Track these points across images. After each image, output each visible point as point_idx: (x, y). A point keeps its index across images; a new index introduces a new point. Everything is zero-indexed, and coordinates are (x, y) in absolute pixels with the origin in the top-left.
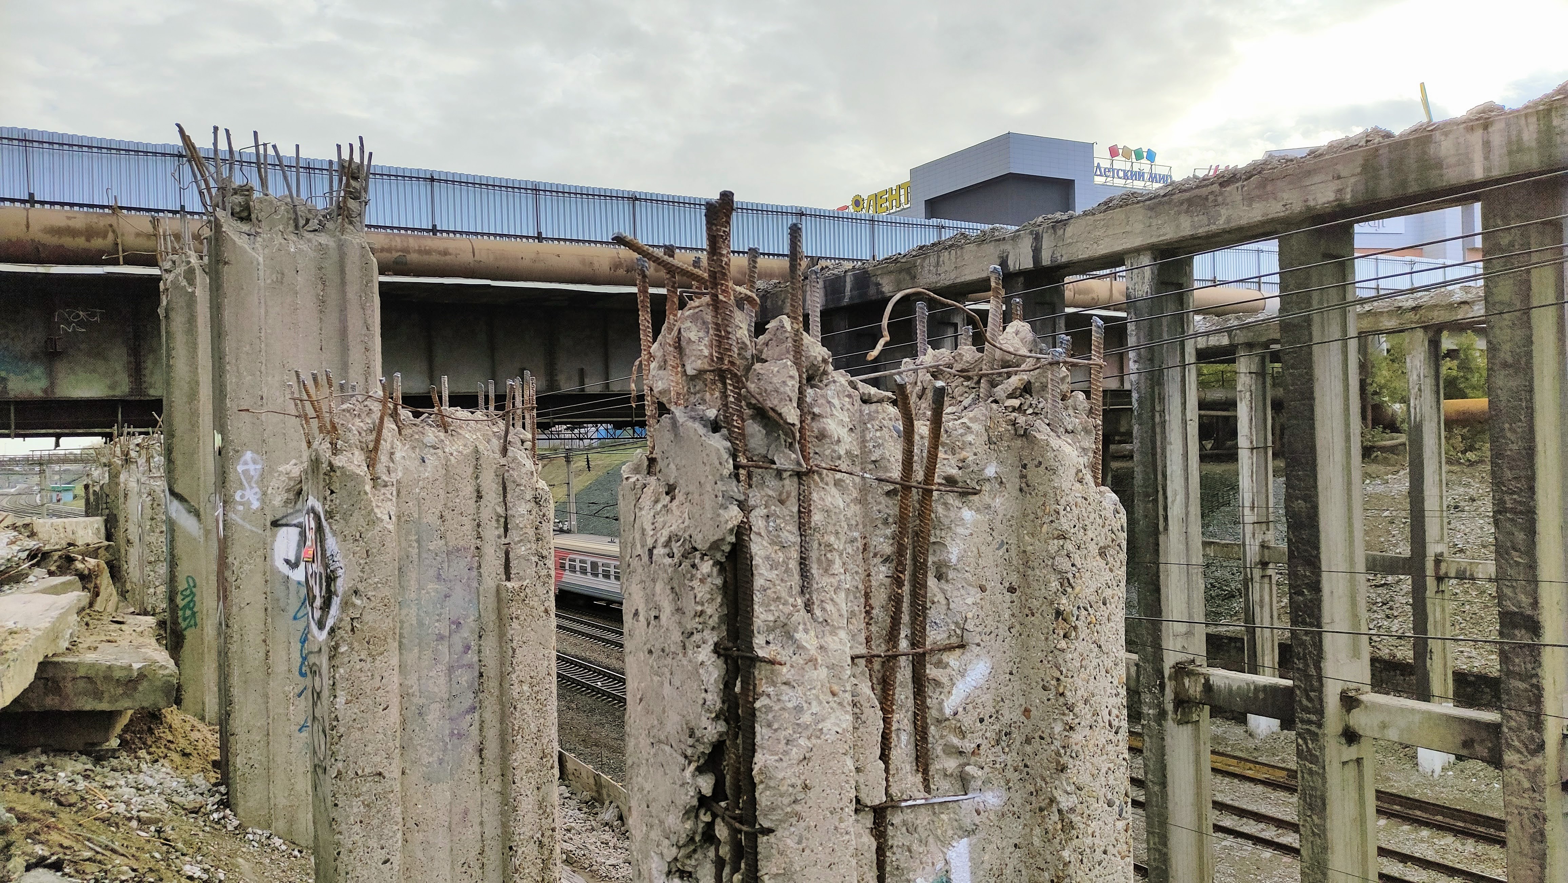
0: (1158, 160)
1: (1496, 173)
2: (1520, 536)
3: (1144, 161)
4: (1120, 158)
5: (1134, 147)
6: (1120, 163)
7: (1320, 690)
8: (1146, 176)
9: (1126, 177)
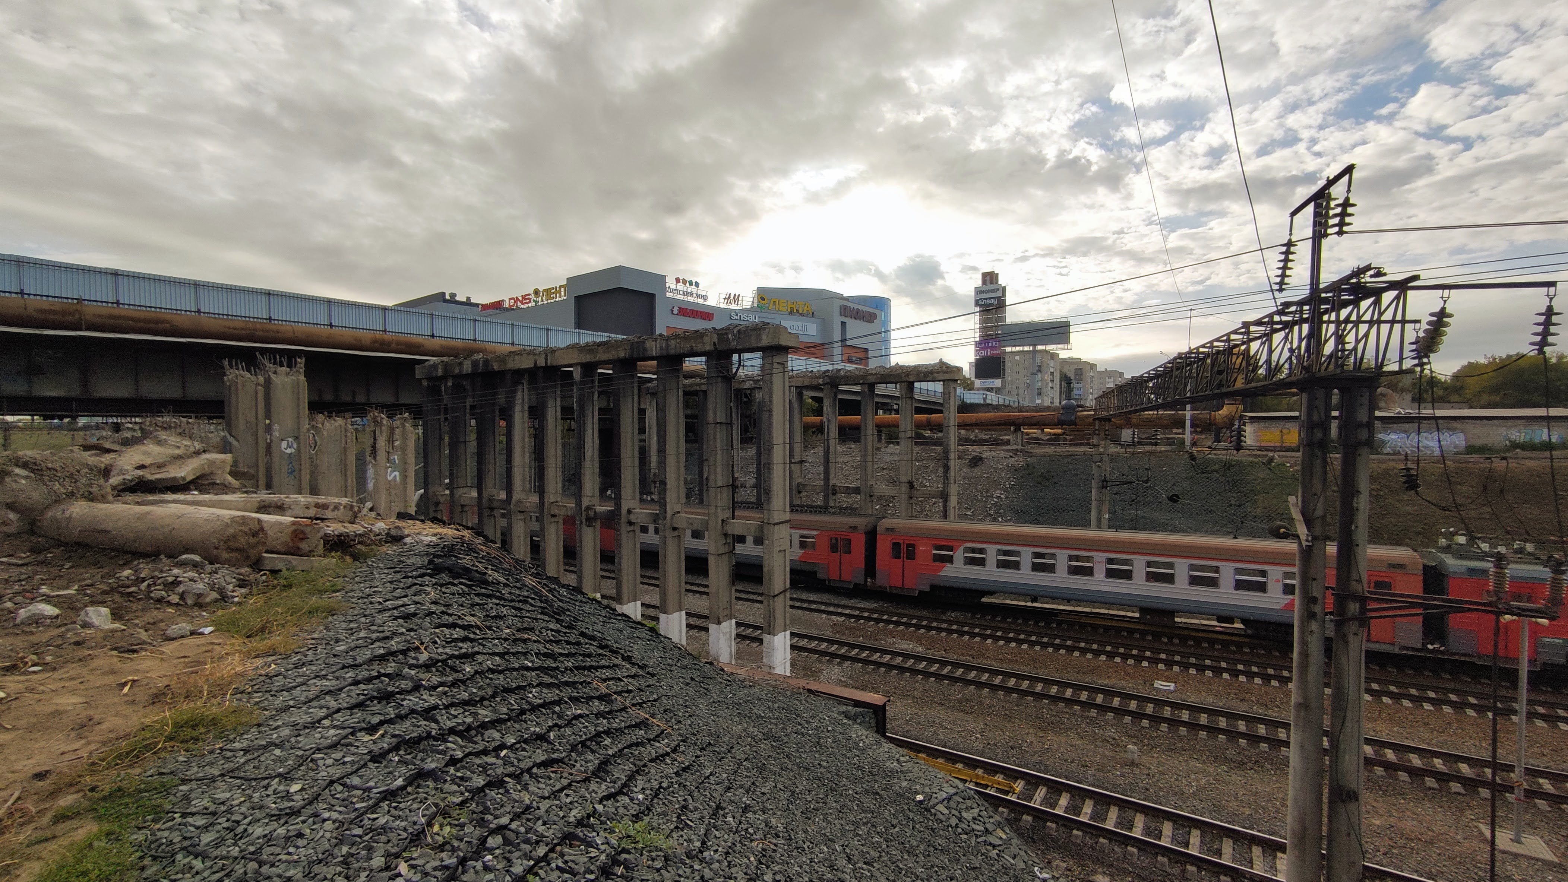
0: (700, 287)
3: (694, 286)
4: (681, 284)
5: (688, 279)
8: (695, 295)
9: (684, 294)
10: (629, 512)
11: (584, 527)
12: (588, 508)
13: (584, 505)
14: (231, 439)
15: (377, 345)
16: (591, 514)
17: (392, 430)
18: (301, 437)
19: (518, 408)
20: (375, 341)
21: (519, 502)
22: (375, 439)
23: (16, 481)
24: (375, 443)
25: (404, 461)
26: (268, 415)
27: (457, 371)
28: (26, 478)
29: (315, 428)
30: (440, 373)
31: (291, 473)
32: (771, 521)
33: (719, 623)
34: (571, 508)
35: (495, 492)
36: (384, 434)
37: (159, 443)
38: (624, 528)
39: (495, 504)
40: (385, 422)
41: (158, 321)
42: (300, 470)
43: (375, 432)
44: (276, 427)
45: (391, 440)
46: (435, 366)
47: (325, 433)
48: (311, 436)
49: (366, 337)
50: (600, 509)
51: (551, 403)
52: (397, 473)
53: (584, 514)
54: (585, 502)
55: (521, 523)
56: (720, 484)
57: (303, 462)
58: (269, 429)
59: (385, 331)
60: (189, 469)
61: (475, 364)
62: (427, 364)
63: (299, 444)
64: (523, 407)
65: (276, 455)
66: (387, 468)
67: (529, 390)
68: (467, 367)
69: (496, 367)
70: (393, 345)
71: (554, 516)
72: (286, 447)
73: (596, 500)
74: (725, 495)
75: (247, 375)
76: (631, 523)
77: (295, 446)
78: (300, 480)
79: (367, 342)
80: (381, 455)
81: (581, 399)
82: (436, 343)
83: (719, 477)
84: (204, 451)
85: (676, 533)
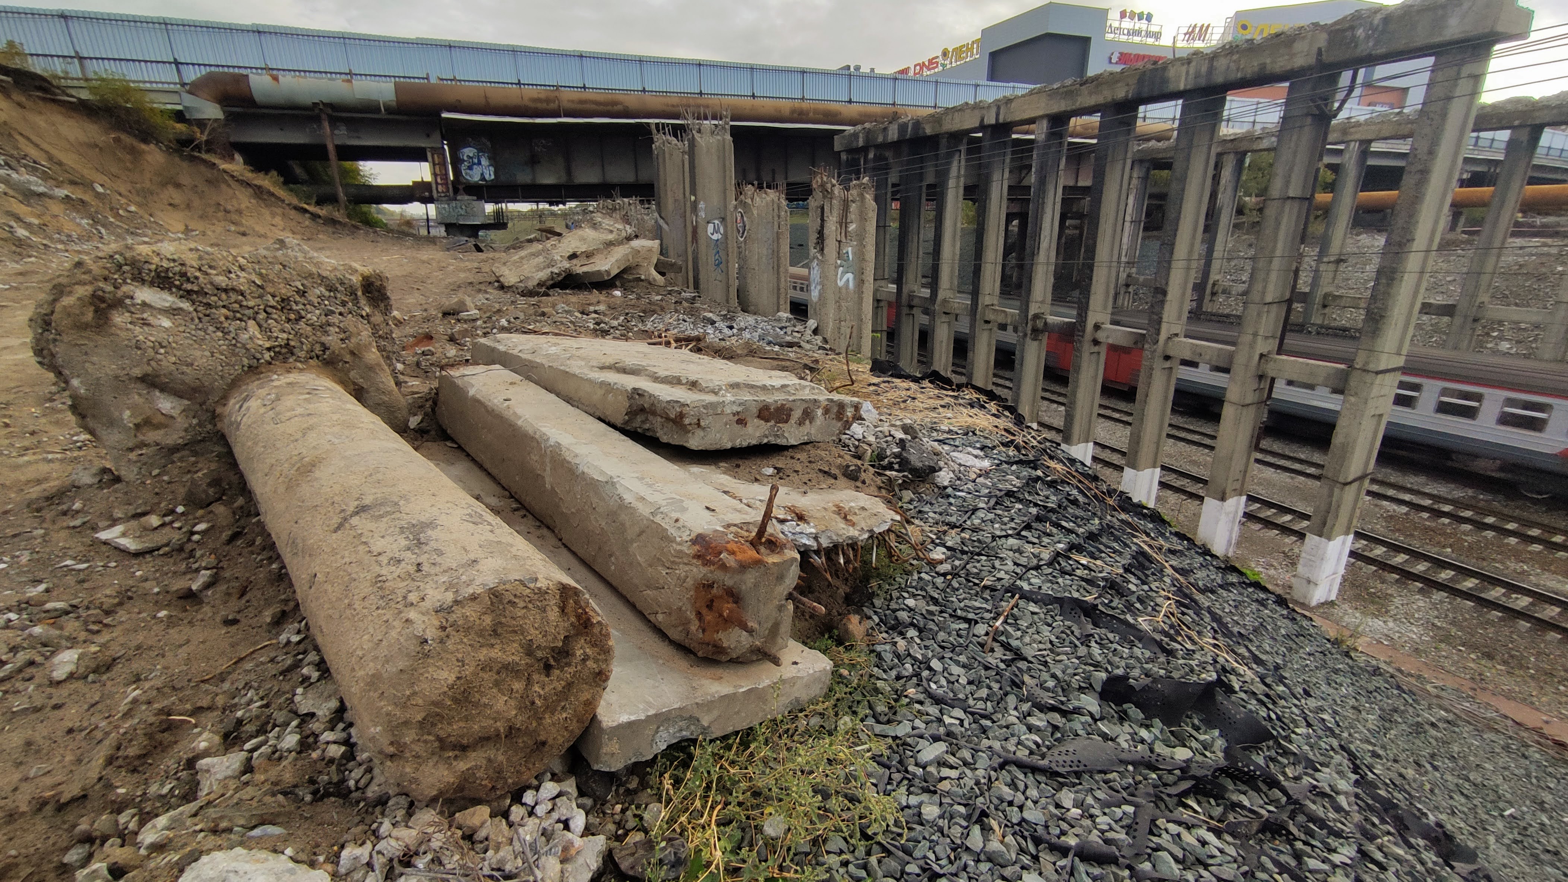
0: (1153, 21)
1: (1188, 87)
2: (1167, 255)
3: (1144, 21)
4: (1127, 19)
5: (1137, 11)
6: (1127, 24)
7: (1085, 322)
8: (1143, 33)
9: (1129, 34)
10: (1097, 327)
11: (1028, 340)
12: (1036, 317)
13: (1032, 312)
14: (661, 222)
15: (795, 115)
16: (1040, 324)
17: (846, 205)
18: (728, 218)
19: (952, 183)
20: (793, 111)
21: (945, 301)
22: (823, 220)
23: (145, 323)
24: (822, 226)
25: (861, 256)
26: (693, 191)
27: (880, 139)
28: (172, 312)
29: (744, 204)
30: (861, 143)
31: (718, 265)
32: (1372, 367)
33: (1223, 499)
34: (1013, 315)
35: (915, 288)
36: (835, 213)
37: (595, 226)
38: (1087, 348)
39: (915, 302)
40: (836, 192)
41: (615, 103)
42: (727, 262)
43: (822, 208)
44: (702, 205)
45: (843, 223)
46: (855, 135)
47: (755, 212)
48: (739, 215)
49: (786, 106)
50: (1052, 319)
51: (996, 176)
52: (850, 276)
53: (1029, 325)
54: (1033, 310)
55: (945, 326)
56: (1269, 299)
57: (730, 250)
58: (695, 207)
59: (803, 99)
60: (613, 260)
61: (903, 128)
62: (846, 133)
63: (725, 227)
64: (958, 183)
65: (702, 241)
66: (837, 267)
67: (967, 160)
68: (893, 134)
69: (929, 131)
70: (811, 114)
71: (987, 322)
72: (713, 232)
73: (1046, 308)
74: (1273, 315)
75: (674, 140)
76: (1096, 342)
77: (722, 231)
78: (727, 274)
79: (786, 112)
80: (831, 245)
81: (1042, 168)
82: (853, 110)
83: (1271, 287)
84: (637, 237)
85: (1167, 364)
